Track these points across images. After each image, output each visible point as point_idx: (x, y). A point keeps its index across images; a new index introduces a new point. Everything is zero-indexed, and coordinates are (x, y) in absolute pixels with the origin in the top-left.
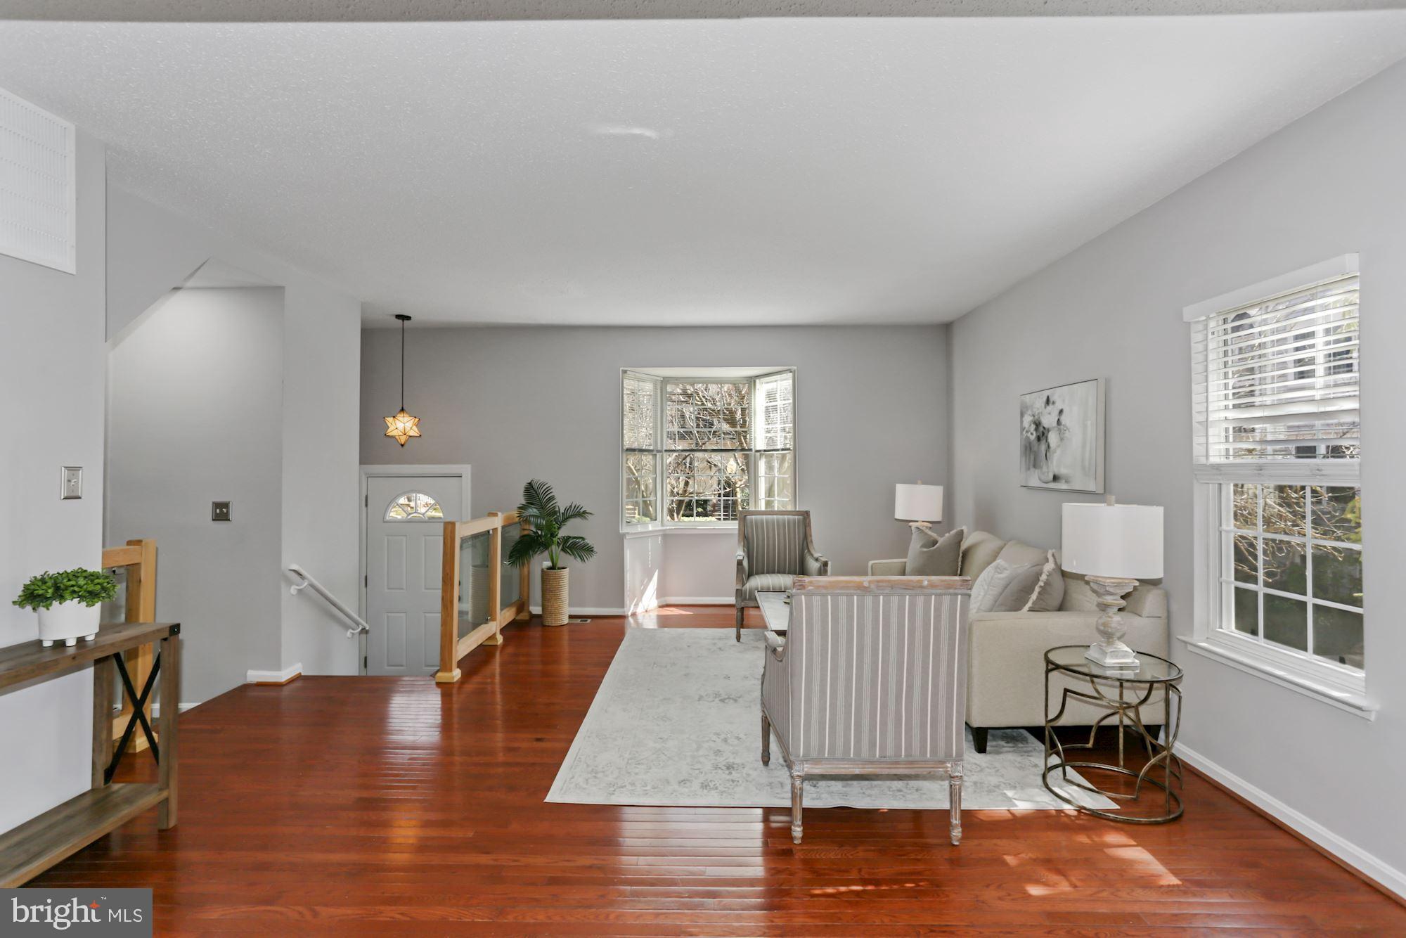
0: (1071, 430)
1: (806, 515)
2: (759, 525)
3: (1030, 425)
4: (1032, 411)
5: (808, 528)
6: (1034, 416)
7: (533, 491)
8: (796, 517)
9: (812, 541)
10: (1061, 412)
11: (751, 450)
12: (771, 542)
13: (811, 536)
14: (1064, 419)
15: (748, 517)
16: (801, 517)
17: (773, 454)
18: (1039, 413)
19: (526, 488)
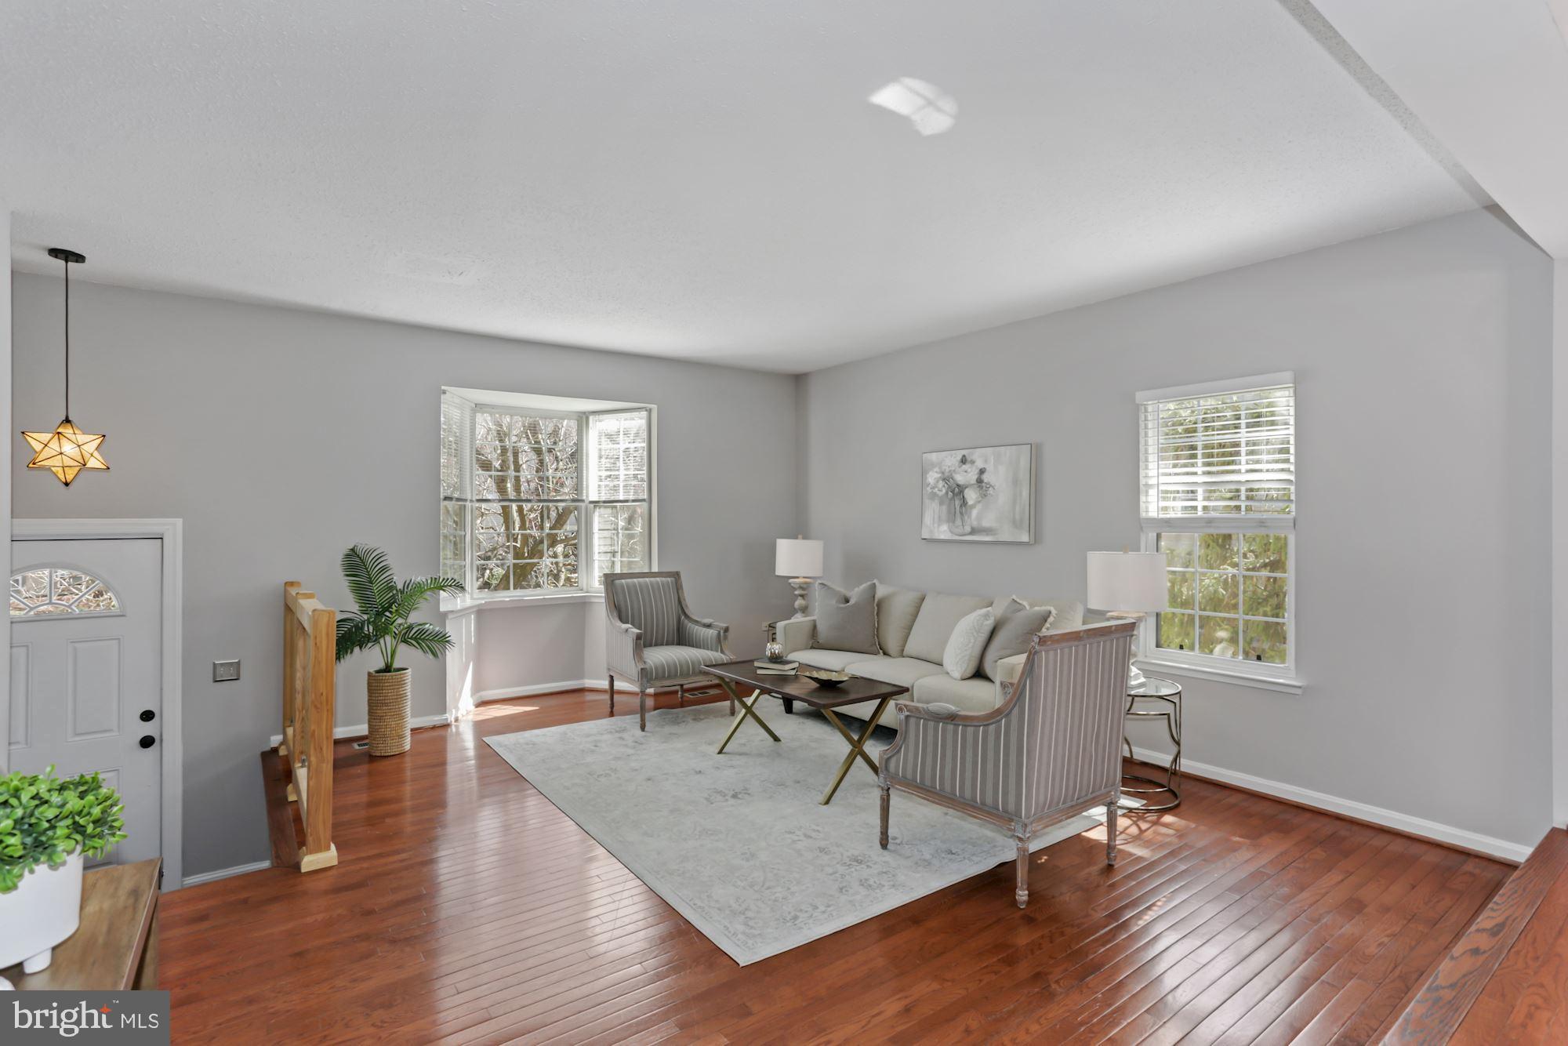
0: (996, 488)
1: (676, 575)
2: (632, 589)
3: (938, 482)
4: (940, 468)
5: (680, 591)
6: (943, 473)
7: (357, 559)
8: (669, 579)
9: (687, 606)
10: (982, 471)
11: (583, 501)
12: (648, 610)
13: (684, 600)
14: (986, 478)
15: (617, 582)
16: (673, 579)
17: (616, 507)
18: (950, 471)
19: (347, 555)
